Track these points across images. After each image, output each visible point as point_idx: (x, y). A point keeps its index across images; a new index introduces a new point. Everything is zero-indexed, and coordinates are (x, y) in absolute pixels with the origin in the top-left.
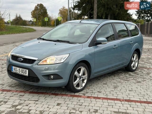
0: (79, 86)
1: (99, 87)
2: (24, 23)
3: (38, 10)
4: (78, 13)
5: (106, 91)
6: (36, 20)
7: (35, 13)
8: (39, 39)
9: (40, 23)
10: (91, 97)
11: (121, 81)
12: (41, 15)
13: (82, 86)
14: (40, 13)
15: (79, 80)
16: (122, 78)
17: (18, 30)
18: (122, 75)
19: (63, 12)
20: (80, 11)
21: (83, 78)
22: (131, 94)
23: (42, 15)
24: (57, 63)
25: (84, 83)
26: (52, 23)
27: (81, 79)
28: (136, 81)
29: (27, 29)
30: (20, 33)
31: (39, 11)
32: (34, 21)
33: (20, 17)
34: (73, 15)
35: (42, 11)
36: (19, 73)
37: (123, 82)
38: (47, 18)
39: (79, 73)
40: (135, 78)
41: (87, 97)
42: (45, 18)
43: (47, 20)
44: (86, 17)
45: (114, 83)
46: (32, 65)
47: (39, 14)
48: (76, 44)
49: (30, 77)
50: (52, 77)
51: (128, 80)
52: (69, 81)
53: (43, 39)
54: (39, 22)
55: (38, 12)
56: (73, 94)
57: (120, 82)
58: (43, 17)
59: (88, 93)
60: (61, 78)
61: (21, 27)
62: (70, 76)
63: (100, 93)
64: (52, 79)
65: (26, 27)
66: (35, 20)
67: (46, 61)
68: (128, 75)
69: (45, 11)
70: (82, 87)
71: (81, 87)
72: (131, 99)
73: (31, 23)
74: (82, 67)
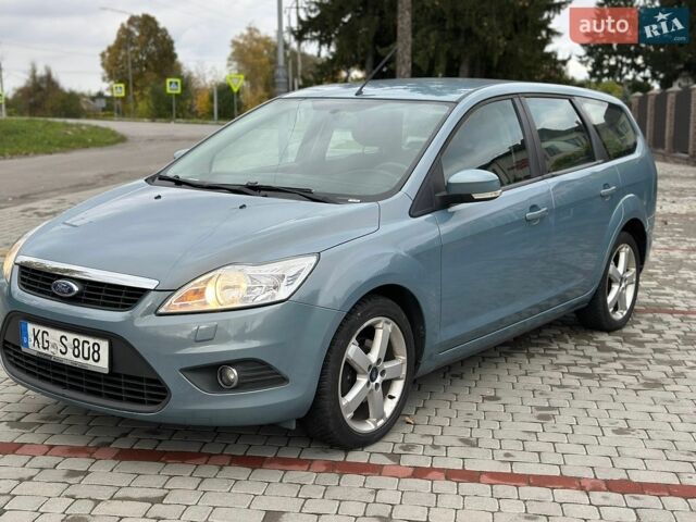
0: (367, 417)
1: (466, 418)
2: (71, 105)
3: (132, 44)
4: (319, 55)
5: (500, 434)
6: (127, 88)
7: (120, 58)
8: (157, 180)
9: (142, 106)
10: (432, 469)
11: (565, 382)
12: (146, 66)
13: (382, 416)
14: (140, 57)
15: (368, 384)
16: (567, 365)
17: (44, 138)
18: (566, 350)
19: (250, 50)
20: (329, 47)
21: (386, 377)
22: (628, 452)
23: (152, 67)
24: (258, 301)
25: (391, 397)
26: (200, 104)
27: (379, 380)
28: (642, 381)
29: (83, 132)
30: (51, 153)
31: (137, 48)
32: (115, 95)
33: (48, 79)
34: (295, 65)
35: (154, 48)
36: (63, 356)
37: (577, 388)
38: (179, 81)
39: (367, 350)
40: (630, 366)
41: (411, 470)
42: (168, 81)
43: (179, 91)
44: (356, 73)
45: (533, 391)
46: (126, 314)
47: (140, 61)
48: (346, 202)
49: (118, 375)
50: (233, 374)
51: (600, 377)
52: (319, 394)
53: (178, 183)
54: (138, 98)
55: (132, 52)
56: (338, 457)
57: (561, 386)
58: (155, 76)
59: (415, 451)
60: (279, 379)
61: (57, 124)
62: (324, 367)
63: (473, 446)
64: (235, 384)
65: (82, 125)
66: (119, 90)
67: (199, 293)
68: (595, 350)
69: (165, 45)
70: (381, 422)
71: (378, 420)
72: (636, 477)
73: (102, 103)
74: (379, 322)
